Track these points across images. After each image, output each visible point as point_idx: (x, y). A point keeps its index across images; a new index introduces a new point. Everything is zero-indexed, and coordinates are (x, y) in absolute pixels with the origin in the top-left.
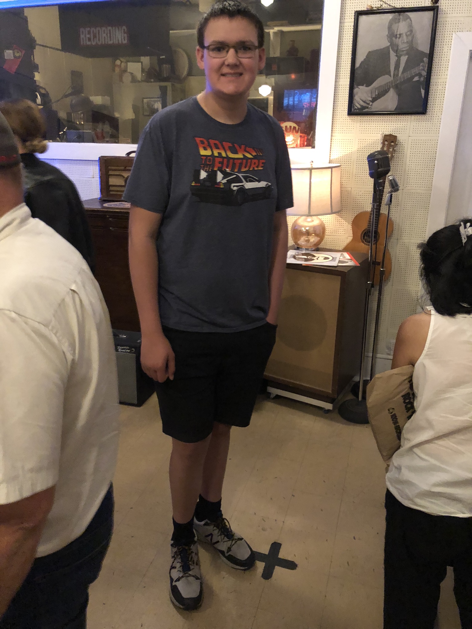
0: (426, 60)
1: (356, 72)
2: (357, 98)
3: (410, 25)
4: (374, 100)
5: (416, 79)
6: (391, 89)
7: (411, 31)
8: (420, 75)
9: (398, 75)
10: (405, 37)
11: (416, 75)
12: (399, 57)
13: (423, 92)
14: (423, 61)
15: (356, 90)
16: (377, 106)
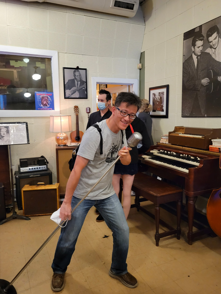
0: (85, 83)
1: (65, 85)
2: (66, 93)
3: (80, 73)
4: (72, 94)
5: (83, 89)
6: (77, 91)
7: (80, 75)
8: (84, 87)
9: (78, 87)
10: (79, 76)
11: (83, 88)
12: (78, 82)
13: (86, 92)
14: (84, 84)
15: (66, 91)
16: (73, 96)
